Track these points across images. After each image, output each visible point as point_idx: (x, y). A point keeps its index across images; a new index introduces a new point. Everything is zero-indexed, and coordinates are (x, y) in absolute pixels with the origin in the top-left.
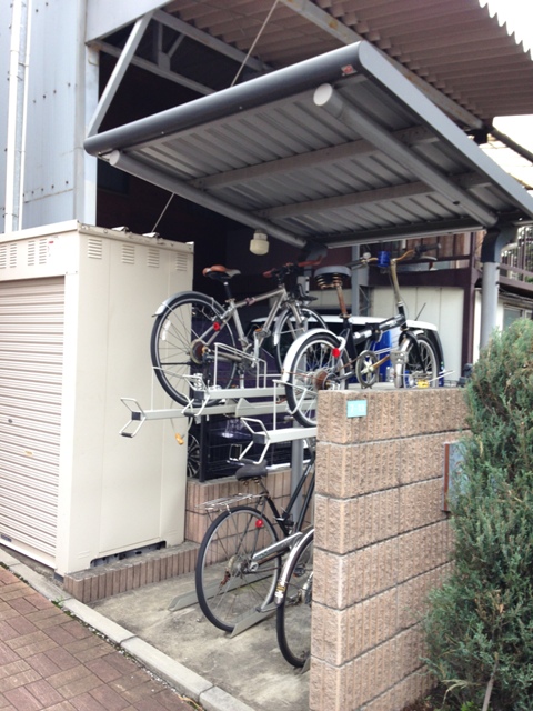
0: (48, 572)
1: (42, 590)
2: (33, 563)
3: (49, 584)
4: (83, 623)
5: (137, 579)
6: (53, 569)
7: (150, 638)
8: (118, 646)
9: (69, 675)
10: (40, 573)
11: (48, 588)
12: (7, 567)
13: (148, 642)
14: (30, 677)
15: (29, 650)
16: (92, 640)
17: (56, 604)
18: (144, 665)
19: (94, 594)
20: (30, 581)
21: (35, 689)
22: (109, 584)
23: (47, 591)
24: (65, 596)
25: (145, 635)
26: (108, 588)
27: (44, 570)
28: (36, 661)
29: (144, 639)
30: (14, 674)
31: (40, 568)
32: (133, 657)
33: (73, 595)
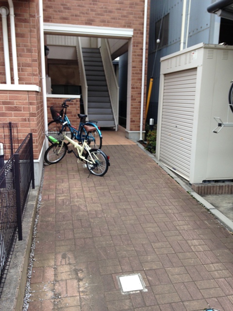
0: (187, 182)
1: (184, 187)
2: (182, 178)
3: (187, 186)
4: (197, 200)
5: (221, 191)
6: (188, 181)
7: (222, 211)
8: (208, 210)
9: (189, 214)
10: (184, 182)
11: (186, 187)
12: (173, 178)
13: (221, 212)
14: (175, 211)
15: (176, 204)
16: (199, 206)
17: (188, 192)
18: (217, 218)
19: (203, 192)
20: (180, 183)
21: (176, 215)
22: (209, 190)
23: (186, 188)
24: (191, 190)
25: (220, 209)
26: (209, 192)
27: (186, 181)
28: (178, 207)
29: (220, 211)
30: (170, 209)
31: (184, 180)
32: (213, 215)
33: (194, 191)
